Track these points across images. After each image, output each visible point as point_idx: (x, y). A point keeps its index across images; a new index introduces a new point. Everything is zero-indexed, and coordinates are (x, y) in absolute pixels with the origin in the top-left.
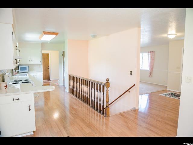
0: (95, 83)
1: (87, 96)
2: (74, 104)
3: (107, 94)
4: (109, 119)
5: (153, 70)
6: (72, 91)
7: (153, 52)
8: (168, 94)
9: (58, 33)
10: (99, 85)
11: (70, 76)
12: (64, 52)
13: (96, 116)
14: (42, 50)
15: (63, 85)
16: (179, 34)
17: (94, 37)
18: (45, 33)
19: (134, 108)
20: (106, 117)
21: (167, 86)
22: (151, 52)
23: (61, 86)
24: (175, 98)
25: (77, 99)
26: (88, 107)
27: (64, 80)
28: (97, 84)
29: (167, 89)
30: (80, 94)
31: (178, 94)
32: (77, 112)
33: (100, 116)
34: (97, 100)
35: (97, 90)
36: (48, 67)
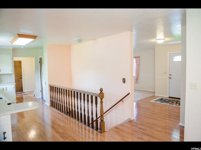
0: (84, 95)
1: (72, 109)
2: (60, 120)
3: (101, 107)
4: (105, 134)
5: (139, 75)
6: (53, 104)
7: (138, 57)
8: (158, 100)
9: (37, 36)
10: (90, 96)
11: (50, 86)
12: (41, 59)
13: (87, 132)
14: (13, 56)
15: (41, 97)
16: (167, 39)
17: (80, 41)
18: (20, 36)
19: (130, 119)
20: (101, 132)
21: (155, 92)
22: (136, 57)
23: (39, 99)
24: (166, 104)
25: (62, 113)
26: (77, 122)
27: (42, 91)
28: (88, 96)
29: (155, 95)
30: (65, 107)
31: (167, 99)
32: (65, 130)
33: (93, 132)
34: (88, 113)
35: (88, 101)
36: (21, 77)
